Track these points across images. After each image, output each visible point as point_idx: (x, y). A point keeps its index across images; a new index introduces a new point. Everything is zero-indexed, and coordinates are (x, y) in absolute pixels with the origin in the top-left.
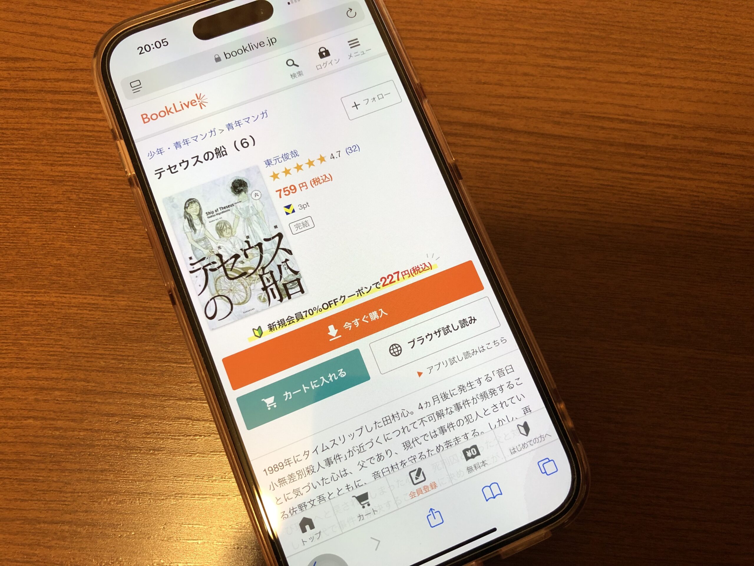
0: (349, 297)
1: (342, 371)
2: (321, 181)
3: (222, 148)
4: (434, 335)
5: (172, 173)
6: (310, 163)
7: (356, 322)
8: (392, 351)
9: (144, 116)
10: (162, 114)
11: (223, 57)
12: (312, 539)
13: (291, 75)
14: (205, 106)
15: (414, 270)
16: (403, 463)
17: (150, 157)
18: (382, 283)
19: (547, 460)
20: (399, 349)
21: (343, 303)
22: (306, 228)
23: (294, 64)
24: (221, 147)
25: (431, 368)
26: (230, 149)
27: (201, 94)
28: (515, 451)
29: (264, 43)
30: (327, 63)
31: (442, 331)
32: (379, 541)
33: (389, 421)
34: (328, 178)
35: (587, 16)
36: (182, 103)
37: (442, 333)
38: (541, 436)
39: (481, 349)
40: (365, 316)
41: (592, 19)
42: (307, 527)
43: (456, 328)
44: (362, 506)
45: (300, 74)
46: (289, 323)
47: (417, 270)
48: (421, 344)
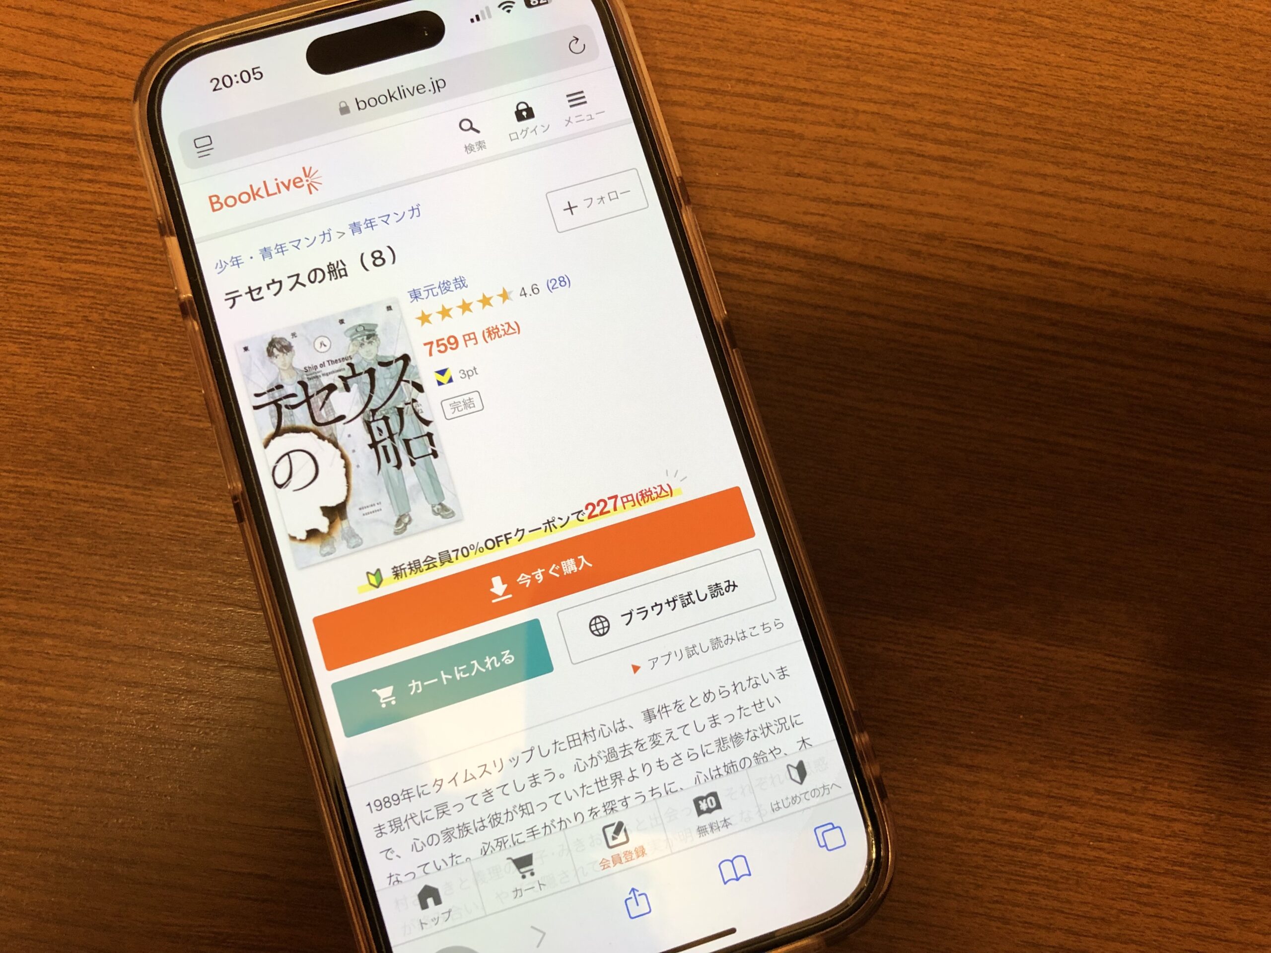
0: (530, 531)
1: (509, 654)
2: (502, 333)
3: (340, 263)
4: (665, 606)
5: (253, 299)
6: (486, 301)
7: (539, 575)
8: (593, 628)
9: (214, 199)
10: (244, 198)
11: (353, 107)
12: (436, 921)
13: (466, 147)
14: (317, 190)
15: (642, 495)
16: (593, 812)
17: (219, 270)
18: (587, 512)
19: (830, 827)
20: (606, 624)
21: (519, 540)
22: (470, 411)
23: (472, 128)
24: (337, 262)
25: (655, 660)
26: (353, 267)
27: (311, 168)
28: (779, 808)
29: (424, 87)
30: (529, 131)
31: (679, 600)
32: (544, 934)
33: (578, 742)
34: (513, 329)
35: (987, 70)
36: (279, 181)
37: (679, 603)
38: (824, 787)
39: (740, 636)
40: (554, 565)
41: (994, 76)
42: (430, 901)
43: (702, 597)
44: (521, 875)
45: (481, 145)
46: (427, 567)
47: (648, 496)
48: (643, 619)
